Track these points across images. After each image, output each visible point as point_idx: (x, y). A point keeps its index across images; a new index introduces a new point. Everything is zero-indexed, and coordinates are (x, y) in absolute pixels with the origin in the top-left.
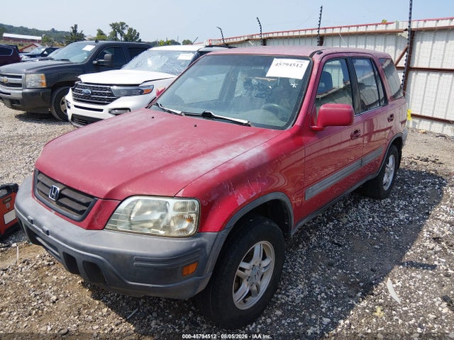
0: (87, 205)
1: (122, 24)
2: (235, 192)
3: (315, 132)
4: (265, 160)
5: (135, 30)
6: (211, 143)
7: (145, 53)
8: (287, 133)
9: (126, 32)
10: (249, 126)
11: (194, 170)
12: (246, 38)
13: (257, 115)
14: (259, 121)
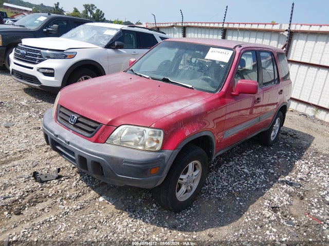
0: (95, 128)
1: (93, 5)
2: (185, 128)
3: (233, 97)
4: (203, 111)
5: (101, 11)
6: (170, 98)
7: (81, 26)
8: (216, 96)
9: (95, 12)
10: (193, 89)
11: (161, 113)
12: (172, 24)
13: (198, 83)
14: (199, 87)
